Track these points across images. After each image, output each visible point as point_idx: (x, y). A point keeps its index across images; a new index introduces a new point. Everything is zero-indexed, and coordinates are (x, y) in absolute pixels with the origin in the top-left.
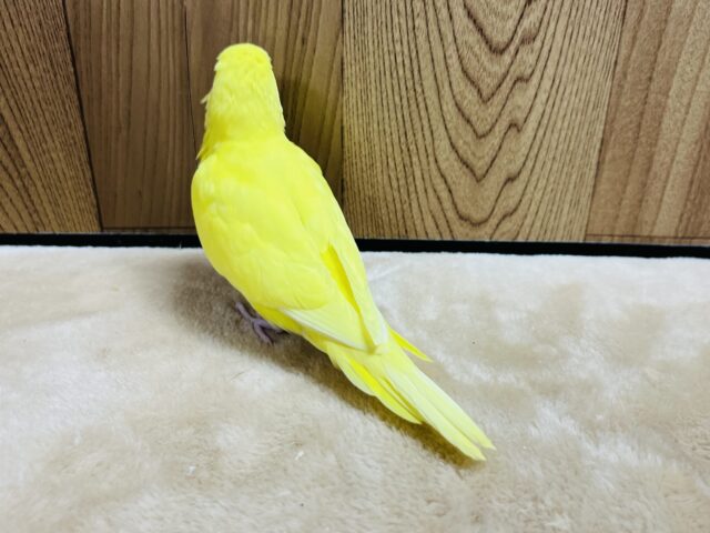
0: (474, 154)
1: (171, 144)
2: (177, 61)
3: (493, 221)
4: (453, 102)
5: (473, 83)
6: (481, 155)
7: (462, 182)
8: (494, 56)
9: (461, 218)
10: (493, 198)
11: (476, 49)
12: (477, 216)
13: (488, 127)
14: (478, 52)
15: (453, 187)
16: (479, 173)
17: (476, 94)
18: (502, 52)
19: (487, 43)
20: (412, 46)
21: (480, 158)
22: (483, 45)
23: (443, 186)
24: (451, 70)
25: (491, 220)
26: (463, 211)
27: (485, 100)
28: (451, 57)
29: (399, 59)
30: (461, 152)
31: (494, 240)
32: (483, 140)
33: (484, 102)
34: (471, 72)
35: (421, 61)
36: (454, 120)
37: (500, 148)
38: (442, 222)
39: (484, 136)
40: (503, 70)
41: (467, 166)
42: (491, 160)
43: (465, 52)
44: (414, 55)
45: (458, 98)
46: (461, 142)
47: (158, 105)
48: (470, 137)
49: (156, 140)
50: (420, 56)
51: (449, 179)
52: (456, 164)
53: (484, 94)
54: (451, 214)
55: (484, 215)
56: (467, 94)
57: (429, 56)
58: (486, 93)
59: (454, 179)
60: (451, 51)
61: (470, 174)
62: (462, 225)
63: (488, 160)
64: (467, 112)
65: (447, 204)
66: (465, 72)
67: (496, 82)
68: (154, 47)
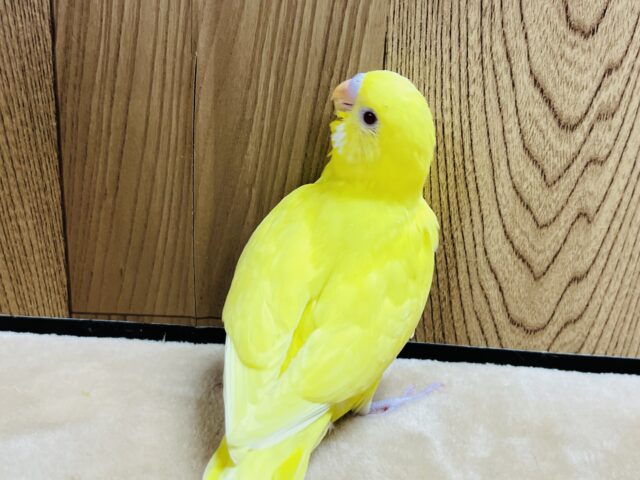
0: (532, 247)
1: (165, 217)
2: (182, 119)
3: (553, 329)
4: (511, 184)
5: (535, 162)
6: (541, 249)
7: (517, 278)
8: (563, 132)
9: (513, 322)
10: (554, 301)
11: (542, 123)
12: (532, 322)
13: (552, 216)
14: (544, 128)
15: (504, 285)
16: (538, 269)
17: (538, 174)
18: (573, 128)
19: (556, 116)
20: (465, 117)
21: (539, 252)
22: (551, 119)
23: (493, 282)
24: (510, 146)
25: (550, 327)
26: (516, 314)
27: (549, 184)
28: (511, 131)
29: (448, 131)
30: (516, 243)
31: (551, 352)
32: (544, 230)
33: (549, 186)
34: (534, 149)
35: (474, 134)
36: (511, 204)
37: (565, 240)
38: (489, 327)
39: (546, 225)
40: (574, 150)
41: (524, 261)
42: (553, 254)
43: (527, 126)
44: (466, 127)
45: (517, 179)
46: (517, 231)
47: (154, 169)
48: (529, 226)
49: (148, 210)
50: (473, 128)
51: (500, 275)
52: (509, 256)
53: (549, 177)
54: (501, 318)
55: (542, 321)
56: (527, 175)
57: (484, 129)
58: (551, 175)
59: (507, 275)
60: (511, 124)
61: (527, 271)
62: (513, 332)
63: (550, 254)
64: (526, 197)
65: (496, 305)
66: (526, 149)
67: (564, 162)
68: (155, 102)
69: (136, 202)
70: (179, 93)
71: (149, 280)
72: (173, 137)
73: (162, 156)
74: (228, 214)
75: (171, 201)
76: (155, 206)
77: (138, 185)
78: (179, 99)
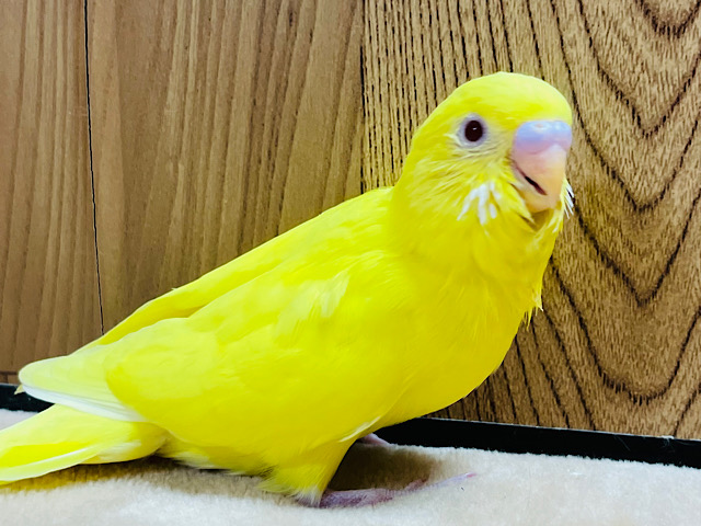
0: (629, 245)
1: (54, 214)
2: (70, 57)
3: (679, 395)
4: (582, 136)
5: (620, 95)
7: (607, 302)
8: (662, 40)
9: (608, 382)
10: (675, 344)
11: (625, 26)
13: (657, 189)
14: (630, 33)
15: (587, 315)
16: (643, 286)
17: (628, 117)
18: (679, 31)
19: (647, 12)
20: (497, 23)
21: (643, 255)
22: (640, 18)
23: (567, 311)
24: (575, 69)
25: (674, 391)
26: (611, 366)
27: (649, 133)
28: (574, 43)
29: (471, 50)
30: (601, 239)
31: (679, 437)
32: (647, 215)
33: (647, 136)
34: (616, 72)
35: (514, 52)
36: (586, 172)
37: (685, 232)
38: (567, 390)
39: (649, 206)
40: (684, 69)
41: (616, 271)
42: (667, 257)
43: (599, 31)
44: (499, 40)
45: (592, 126)
46: (601, 218)
47: (35, 138)
48: (619, 211)
49: (29, 204)
50: (512, 41)
51: (579, 297)
52: (591, 265)
53: (645, 119)
54: (587, 375)
55: (660, 381)
56: (609, 118)
57: (529, 42)
58: (649, 115)
59: (591, 298)
60: (574, 30)
61: (623, 289)
62: (610, 400)
63: (660, 258)
64: (611, 157)
65: (577, 352)
66: (603, 73)
67: (670, 92)
68: (32, 31)
69: (12, 190)
70: (66, 15)
71: (38, 316)
72: (59, 85)
73: (45, 116)
74: (145, 205)
75: (61, 188)
76: (40, 197)
77: (14, 164)
78: (65, 24)
